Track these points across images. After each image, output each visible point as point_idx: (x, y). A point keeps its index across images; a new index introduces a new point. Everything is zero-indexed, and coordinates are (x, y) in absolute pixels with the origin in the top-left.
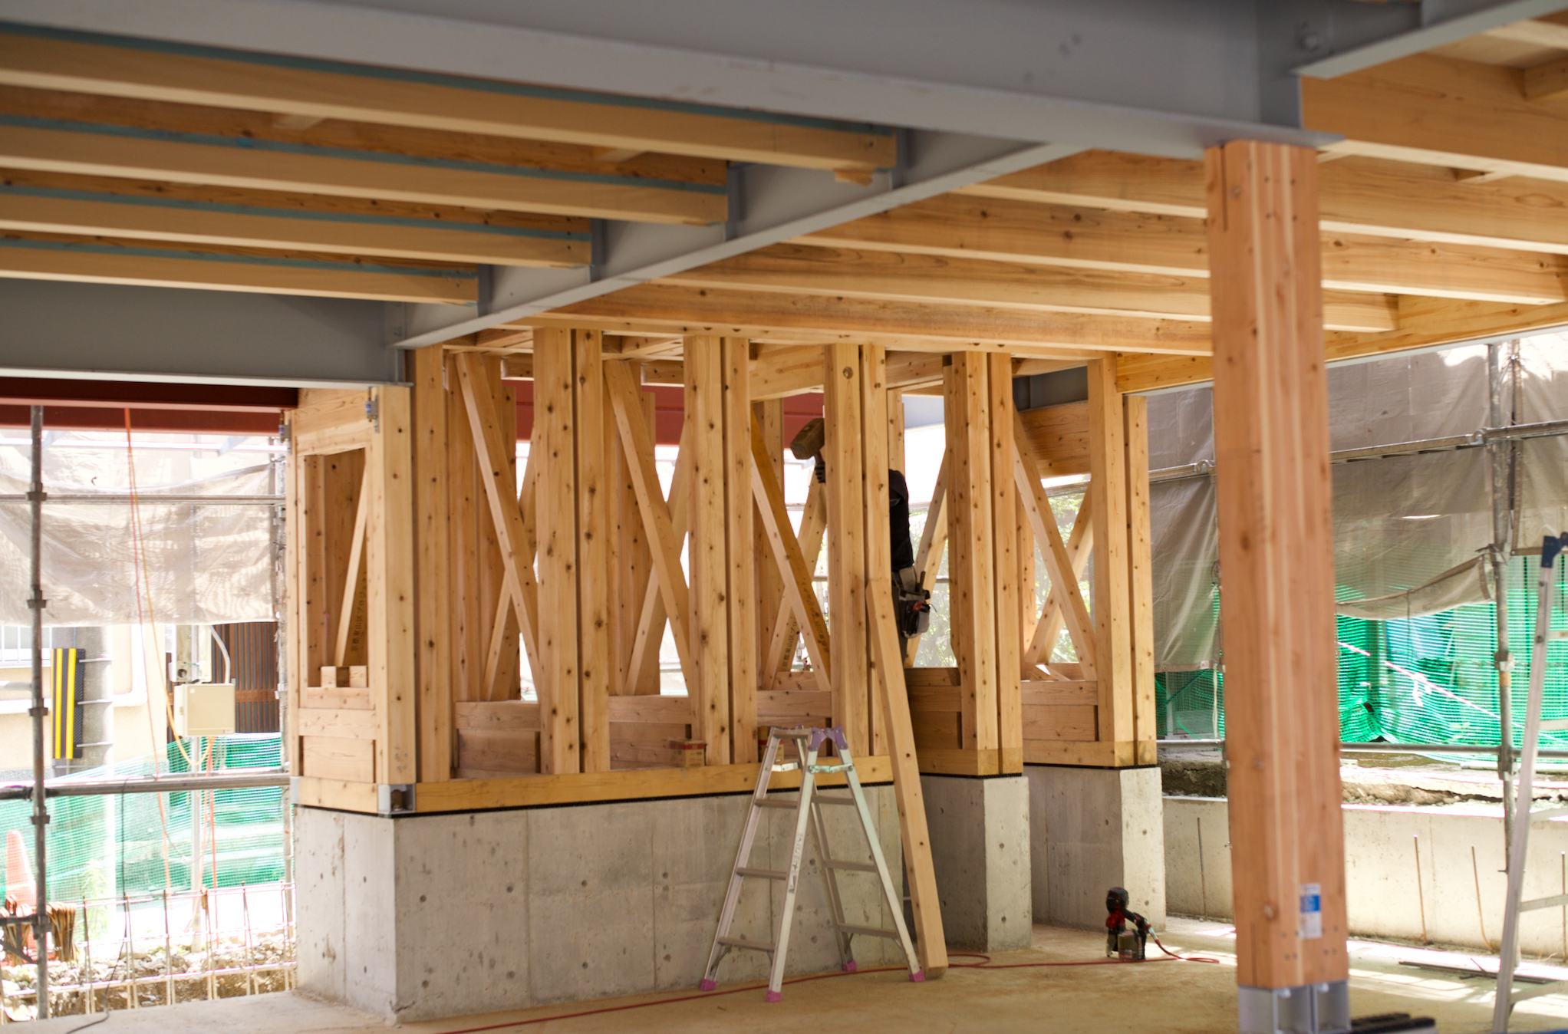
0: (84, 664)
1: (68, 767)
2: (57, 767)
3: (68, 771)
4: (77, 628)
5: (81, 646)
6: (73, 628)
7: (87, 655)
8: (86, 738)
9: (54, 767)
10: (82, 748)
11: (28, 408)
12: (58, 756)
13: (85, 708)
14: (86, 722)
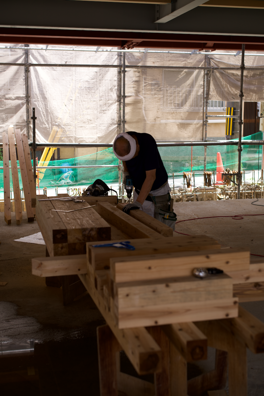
0: (235, 111)
1: (230, 137)
2: (228, 137)
3: (230, 138)
4: (234, 102)
5: (235, 107)
6: (233, 102)
7: (236, 109)
8: (235, 130)
9: (226, 137)
10: (234, 133)
11: (241, 44)
12: (228, 134)
13: (235, 123)
14: (235, 126)
